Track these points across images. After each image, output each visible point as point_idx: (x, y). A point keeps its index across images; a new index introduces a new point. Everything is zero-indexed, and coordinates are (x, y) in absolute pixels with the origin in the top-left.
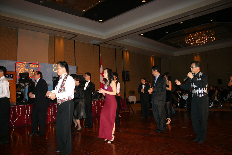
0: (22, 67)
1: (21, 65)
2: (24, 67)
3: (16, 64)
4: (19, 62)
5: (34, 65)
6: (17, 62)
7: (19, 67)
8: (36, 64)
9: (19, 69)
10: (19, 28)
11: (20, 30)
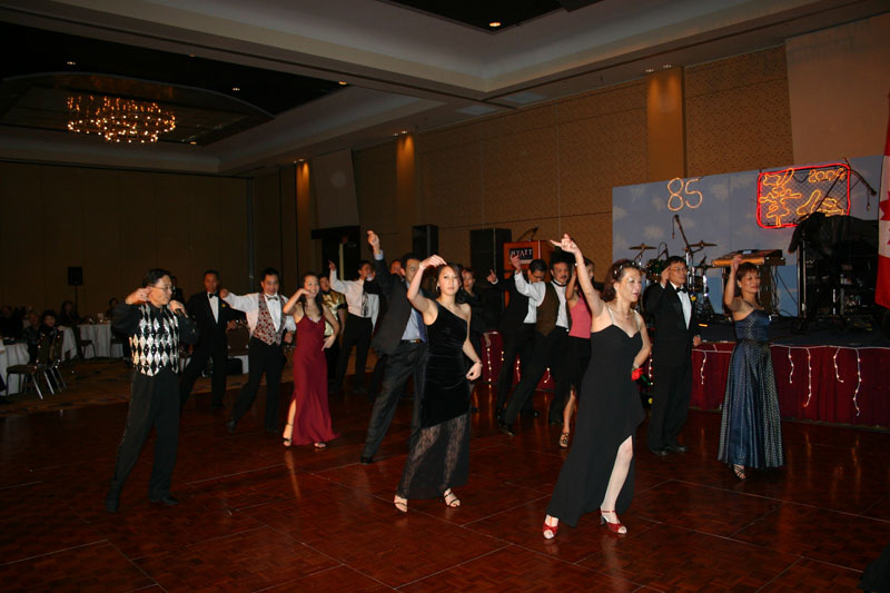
0: (780, 189)
1: (775, 180)
2: (787, 187)
3: (760, 181)
4: (770, 173)
5: (825, 171)
6: (763, 171)
7: (769, 189)
8: (835, 167)
9: (770, 197)
10: (787, 41)
11: (791, 45)
